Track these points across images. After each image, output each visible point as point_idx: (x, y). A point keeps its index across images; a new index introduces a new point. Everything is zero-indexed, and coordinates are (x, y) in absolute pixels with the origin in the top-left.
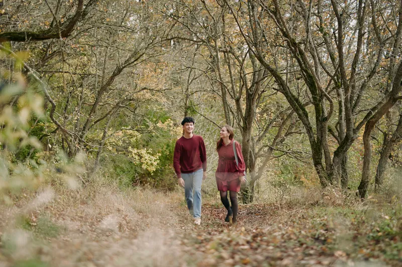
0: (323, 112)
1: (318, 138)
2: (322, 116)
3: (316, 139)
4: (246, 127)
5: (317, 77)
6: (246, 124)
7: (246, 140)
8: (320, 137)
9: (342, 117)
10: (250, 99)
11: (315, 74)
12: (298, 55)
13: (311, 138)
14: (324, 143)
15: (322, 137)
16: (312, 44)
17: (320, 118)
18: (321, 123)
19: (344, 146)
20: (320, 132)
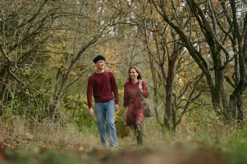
0: (220, 63)
1: (216, 84)
2: (220, 66)
3: (214, 86)
4: (168, 85)
5: (213, 32)
6: (168, 83)
7: (168, 95)
8: (218, 84)
9: (237, 67)
10: (171, 64)
11: (212, 29)
12: (198, 14)
13: (210, 84)
14: (221, 89)
15: (219, 83)
16: (211, 7)
17: (218, 68)
18: (219, 72)
19: (239, 91)
20: (218, 79)
